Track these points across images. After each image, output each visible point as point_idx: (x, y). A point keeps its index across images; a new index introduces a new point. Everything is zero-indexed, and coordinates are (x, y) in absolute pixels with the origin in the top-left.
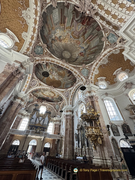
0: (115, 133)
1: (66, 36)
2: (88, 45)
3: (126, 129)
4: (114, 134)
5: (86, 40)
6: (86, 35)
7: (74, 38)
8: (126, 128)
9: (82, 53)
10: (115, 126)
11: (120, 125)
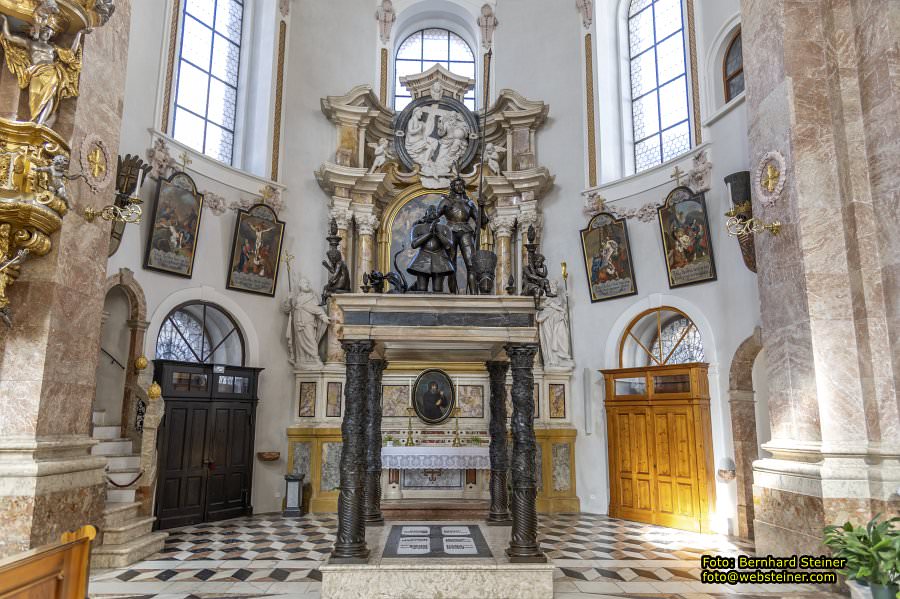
0: (166, 247)
3: (258, 244)
4: (154, 251)
8: (259, 234)
10: (188, 198)
11: (230, 199)
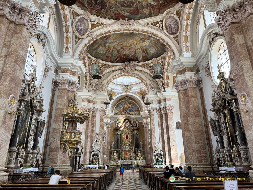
1: (137, 44)
2: (107, 47)
5: (113, 49)
6: (116, 51)
7: (127, 46)
9: (106, 39)
